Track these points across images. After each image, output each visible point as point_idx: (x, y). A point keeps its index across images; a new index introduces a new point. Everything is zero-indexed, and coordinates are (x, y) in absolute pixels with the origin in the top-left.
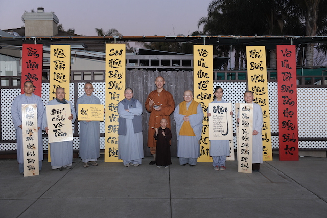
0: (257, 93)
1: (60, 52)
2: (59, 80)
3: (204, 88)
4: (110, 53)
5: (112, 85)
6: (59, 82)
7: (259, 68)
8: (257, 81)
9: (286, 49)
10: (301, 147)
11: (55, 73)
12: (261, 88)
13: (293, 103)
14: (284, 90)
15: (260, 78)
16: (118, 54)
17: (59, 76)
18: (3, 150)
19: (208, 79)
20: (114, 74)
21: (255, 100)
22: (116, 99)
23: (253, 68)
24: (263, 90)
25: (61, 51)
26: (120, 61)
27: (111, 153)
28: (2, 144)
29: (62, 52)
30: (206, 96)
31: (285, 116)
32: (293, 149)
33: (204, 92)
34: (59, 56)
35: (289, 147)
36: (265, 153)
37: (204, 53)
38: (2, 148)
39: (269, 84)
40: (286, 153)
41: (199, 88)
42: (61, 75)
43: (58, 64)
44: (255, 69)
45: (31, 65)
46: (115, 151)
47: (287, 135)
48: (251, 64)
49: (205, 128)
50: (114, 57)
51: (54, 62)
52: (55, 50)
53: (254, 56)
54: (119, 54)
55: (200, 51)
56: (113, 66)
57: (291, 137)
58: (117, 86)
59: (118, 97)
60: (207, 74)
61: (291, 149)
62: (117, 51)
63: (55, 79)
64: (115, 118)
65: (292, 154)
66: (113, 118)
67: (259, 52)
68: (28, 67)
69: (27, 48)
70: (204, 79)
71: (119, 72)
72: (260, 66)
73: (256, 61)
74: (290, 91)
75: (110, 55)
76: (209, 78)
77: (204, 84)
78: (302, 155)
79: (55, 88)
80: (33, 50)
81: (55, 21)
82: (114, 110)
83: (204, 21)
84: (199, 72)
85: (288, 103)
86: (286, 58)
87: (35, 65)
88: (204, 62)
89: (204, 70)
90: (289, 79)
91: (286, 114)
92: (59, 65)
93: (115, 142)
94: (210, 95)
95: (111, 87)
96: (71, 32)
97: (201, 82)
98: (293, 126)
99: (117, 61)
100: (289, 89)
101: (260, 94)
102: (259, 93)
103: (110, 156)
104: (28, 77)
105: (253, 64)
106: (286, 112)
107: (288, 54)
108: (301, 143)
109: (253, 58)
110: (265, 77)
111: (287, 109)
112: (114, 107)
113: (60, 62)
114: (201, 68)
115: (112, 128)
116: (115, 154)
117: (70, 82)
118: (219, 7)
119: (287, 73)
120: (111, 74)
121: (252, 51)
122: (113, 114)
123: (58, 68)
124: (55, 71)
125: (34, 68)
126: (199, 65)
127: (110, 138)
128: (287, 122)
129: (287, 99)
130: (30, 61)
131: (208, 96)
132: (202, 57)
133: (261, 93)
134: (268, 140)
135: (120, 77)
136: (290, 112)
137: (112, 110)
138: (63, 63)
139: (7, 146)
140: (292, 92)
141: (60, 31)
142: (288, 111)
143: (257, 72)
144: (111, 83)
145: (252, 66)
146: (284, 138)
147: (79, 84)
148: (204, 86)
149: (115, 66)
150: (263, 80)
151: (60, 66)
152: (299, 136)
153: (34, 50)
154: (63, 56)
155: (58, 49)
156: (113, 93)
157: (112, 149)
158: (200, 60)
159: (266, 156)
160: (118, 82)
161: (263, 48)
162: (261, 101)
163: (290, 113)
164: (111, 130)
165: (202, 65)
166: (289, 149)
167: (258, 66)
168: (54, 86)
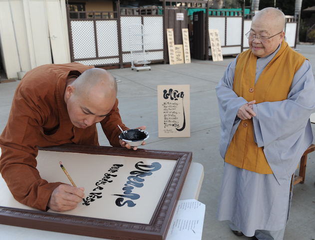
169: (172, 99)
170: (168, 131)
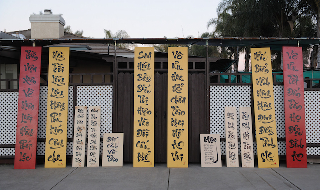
0: (262, 96)
1: (59, 54)
2: (58, 83)
3: (179, 91)
4: (139, 56)
5: (141, 88)
6: (58, 85)
7: (264, 70)
8: (262, 84)
9: (293, 51)
10: (310, 153)
11: (53, 76)
12: (266, 91)
13: (300, 107)
14: (291, 93)
15: (265, 81)
16: (147, 57)
17: (58, 78)
18: (4, 154)
19: (183, 82)
20: (143, 77)
21: (260, 104)
22: (145, 102)
23: (258, 70)
24: (269, 94)
25: (61, 53)
26: (149, 64)
27: (140, 157)
28: (2, 149)
29: (61, 55)
30: (180, 99)
31: (292, 120)
32: (301, 156)
33: (179, 95)
34: (58, 59)
35: (297, 153)
36: (271, 159)
37: (179, 55)
38: (2, 153)
39: (275, 87)
40: (294, 160)
41: (174, 91)
42: (60, 78)
43: (57, 66)
44: (260, 72)
45: (29, 68)
46: (145, 156)
47: (295, 140)
48: (256, 66)
49: (180, 133)
50: (143, 60)
51: (53, 65)
52: (54, 53)
53: (259, 58)
54: (149, 57)
55: (175, 54)
56: (142, 69)
57: (299, 143)
58: (146, 90)
59: (147, 101)
60: (182, 77)
61: (299, 156)
62: (146, 54)
63: (53, 82)
64: (144, 121)
65: (300, 161)
66: (142, 122)
67: (264, 54)
68: (26, 70)
69: (26, 51)
70: (178, 82)
71: (148, 75)
72: (265, 69)
73: (262, 63)
74: (297, 95)
75: (139, 58)
76: (183, 80)
77: (179, 87)
78: (311, 161)
79: (54, 92)
80: (31, 53)
81: (62, 23)
82: (143, 114)
83: (214, 22)
84: (173, 75)
85: (295, 107)
86: (292, 60)
87: (34, 67)
88: (179, 64)
89: (179, 72)
90: (295, 81)
91: (293, 119)
92: (58, 68)
93: (144, 147)
94: (185, 98)
95: (140, 90)
96: (79, 34)
97: (176, 85)
98: (301, 131)
99: (146, 64)
100: (296, 93)
101: (265, 98)
102: (264, 96)
103: (139, 160)
104: (26, 81)
105: (258, 66)
106: (293, 116)
107: (295, 56)
108: (310, 149)
109: (258, 60)
110: (271, 80)
111: (294, 113)
112: (143, 110)
113: (59, 64)
114: (175, 70)
115: (141, 132)
116: (145, 159)
117: (69, 86)
118: (227, 9)
119: (294, 76)
120: (140, 77)
121: (257, 53)
122: (142, 118)
123: (57, 71)
124: (54, 74)
125: (33, 71)
126: (173, 68)
127: (139, 142)
128: (294, 127)
129: (294, 103)
130: (28, 64)
131: (182, 99)
132: (177, 60)
133: (267, 96)
134: (275, 146)
135: (149, 80)
136: (298, 116)
137: (141, 114)
138: (62, 66)
139: (7, 151)
140: (299, 95)
141: (67, 33)
142: (295, 116)
143: (262, 74)
144: (140, 86)
145: (257, 69)
146: (292, 143)
147: (78, 87)
148: (178, 89)
149: (144, 68)
150: (269, 83)
151: (60, 69)
152: (307, 141)
153: (33, 53)
154: (63, 59)
155: (57, 52)
156: (142, 96)
157: (141, 154)
158: (175, 63)
159: (273, 163)
160: (147, 86)
161: (268, 50)
162: (267, 104)
163: (298, 118)
164: (140, 134)
165: (176, 67)
166: (297, 156)
167: (264, 68)
168: (53, 89)
169: (210, 142)
170: (208, 163)
